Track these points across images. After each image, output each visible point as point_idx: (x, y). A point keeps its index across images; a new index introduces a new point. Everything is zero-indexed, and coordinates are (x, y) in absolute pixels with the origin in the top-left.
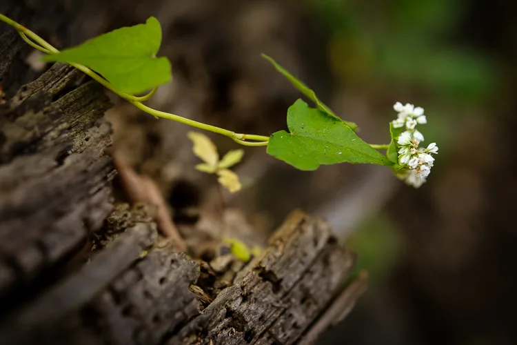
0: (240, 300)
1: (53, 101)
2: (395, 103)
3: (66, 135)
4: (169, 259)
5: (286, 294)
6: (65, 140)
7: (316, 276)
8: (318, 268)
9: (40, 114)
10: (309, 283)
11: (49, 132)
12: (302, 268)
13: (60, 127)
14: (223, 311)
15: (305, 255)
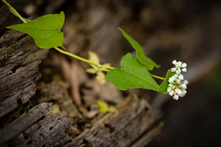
0: (92, 136)
1: (17, 41)
2: (173, 60)
3: (21, 57)
4: (57, 118)
5: (116, 134)
6: (20, 59)
7: (134, 126)
8: (136, 123)
9: (10, 47)
10: (129, 129)
11: (13, 56)
12: (126, 122)
13: (19, 54)
14: (82, 141)
15: (129, 116)
